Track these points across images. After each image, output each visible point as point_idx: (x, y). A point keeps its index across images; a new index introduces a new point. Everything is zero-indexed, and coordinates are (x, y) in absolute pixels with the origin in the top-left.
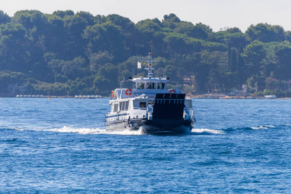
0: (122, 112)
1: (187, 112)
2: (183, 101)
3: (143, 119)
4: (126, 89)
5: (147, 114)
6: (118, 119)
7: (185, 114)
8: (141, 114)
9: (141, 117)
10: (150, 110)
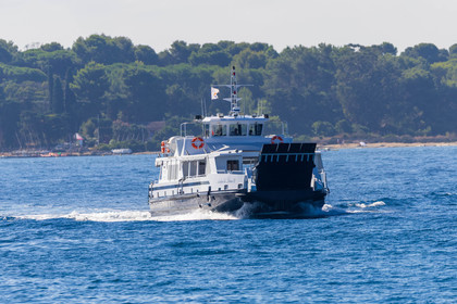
0: (189, 180)
1: (319, 177)
2: (311, 157)
3: (239, 191)
4: (193, 138)
5: (246, 183)
6: (182, 192)
7: (314, 179)
8: (234, 181)
9: (233, 187)
10: (250, 174)
